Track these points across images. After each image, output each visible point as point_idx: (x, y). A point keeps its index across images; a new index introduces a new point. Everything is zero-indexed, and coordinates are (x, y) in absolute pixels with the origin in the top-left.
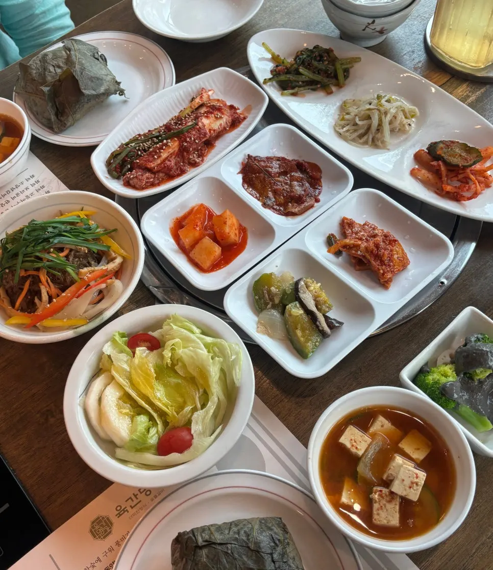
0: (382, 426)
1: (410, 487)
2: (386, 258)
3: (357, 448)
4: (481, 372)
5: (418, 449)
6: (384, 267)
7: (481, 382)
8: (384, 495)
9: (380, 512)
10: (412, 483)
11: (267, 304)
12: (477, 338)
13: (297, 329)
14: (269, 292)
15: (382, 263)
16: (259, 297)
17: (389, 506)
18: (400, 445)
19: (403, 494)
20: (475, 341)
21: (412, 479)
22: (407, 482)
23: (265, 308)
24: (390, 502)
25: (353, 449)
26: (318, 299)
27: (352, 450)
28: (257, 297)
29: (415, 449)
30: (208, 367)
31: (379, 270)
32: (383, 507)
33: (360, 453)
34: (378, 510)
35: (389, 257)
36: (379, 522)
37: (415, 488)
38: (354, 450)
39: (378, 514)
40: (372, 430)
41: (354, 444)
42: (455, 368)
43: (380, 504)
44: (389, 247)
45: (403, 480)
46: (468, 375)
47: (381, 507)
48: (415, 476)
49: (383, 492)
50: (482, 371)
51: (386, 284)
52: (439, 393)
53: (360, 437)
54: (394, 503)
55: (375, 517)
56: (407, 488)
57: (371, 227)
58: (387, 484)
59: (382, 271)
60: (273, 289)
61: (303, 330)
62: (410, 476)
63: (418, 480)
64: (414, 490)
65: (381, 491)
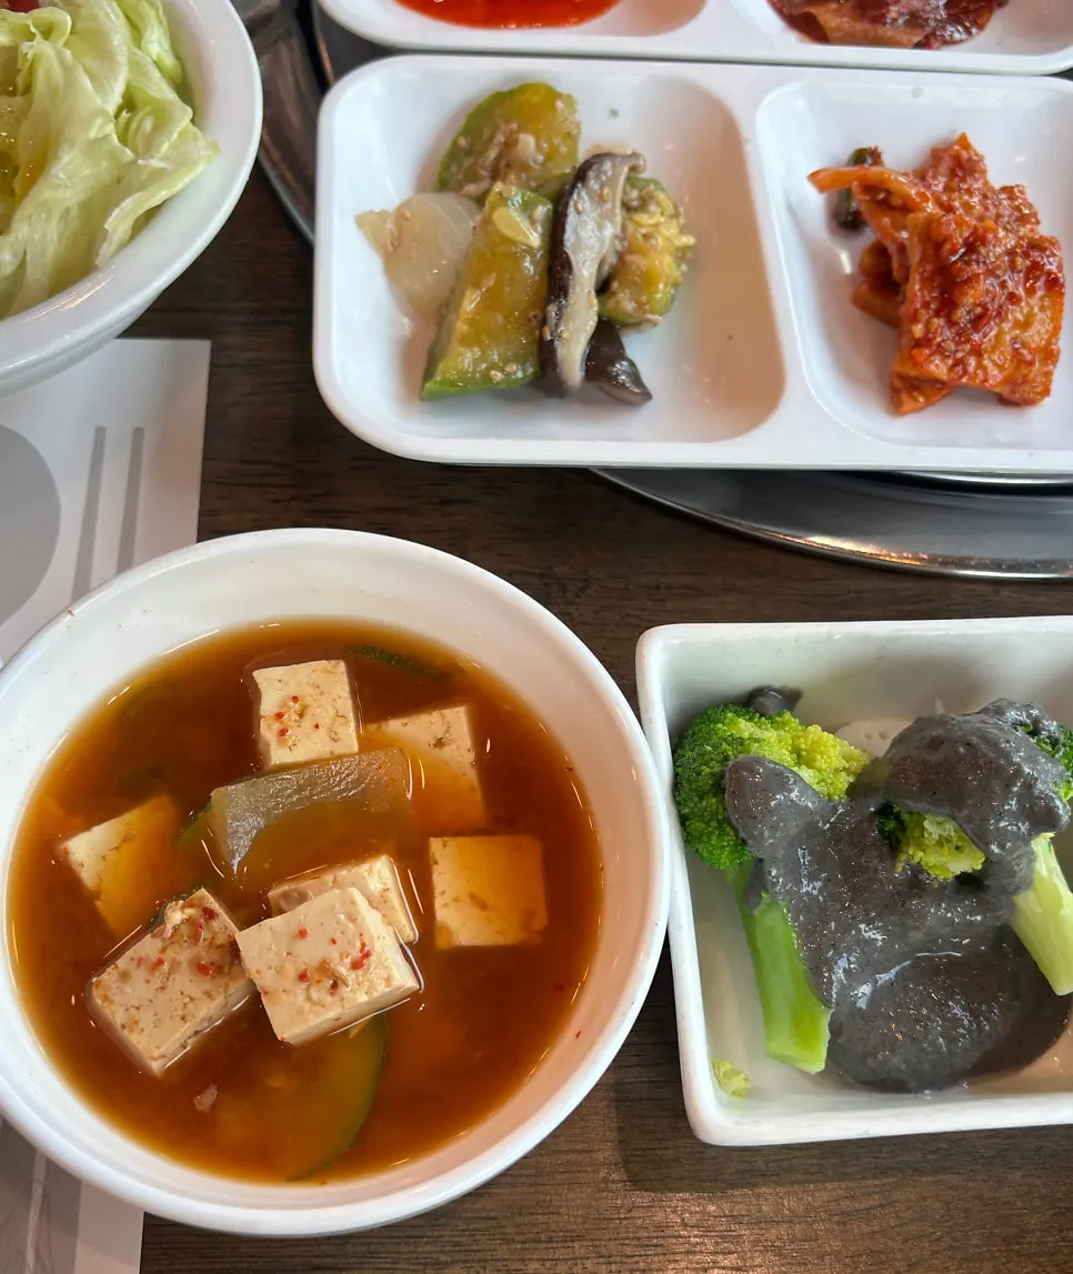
0: (439, 743)
1: (303, 977)
2: (969, 299)
3: (283, 732)
4: (942, 842)
5: (483, 906)
6: (938, 322)
7: (917, 882)
8: (204, 934)
9: (139, 975)
10: (324, 968)
11: (473, 177)
12: (1036, 722)
13: (477, 286)
14: (510, 144)
15: (947, 306)
16: (471, 145)
17: (186, 982)
18: (436, 844)
19: (265, 980)
20: (1016, 725)
21: (334, 954)
22: (310, 953)
23: (458, 188)
24: (201, 969)
25: (269, 727)
26: (629, 258)
27: (263, 724)
28: (463, 142)
29: (473, 897)
30: (66, 147)
31: (915, 319)
32: (166, 967)
33: (278, 755)
34: (140, 962)
35: (986, 309)
36: (99, 1001)
37: (314, 995)
38: (267, 731)
39: (125, 976)
40: (394, 726)
41: (293, 716)
42: (865, 767)
43: (163, 950)
44: (1015, 284)
45: (302, 934)
46: (891, 825)
47: (160, 962)
48: (356, 954)
49: (215, 924)
50: (949, 841)
51: (904, 397)
52: (713, 775)
53: (332, 712)
54: (207, 985)
55: (109, 977)
56: (292, 972)
57: (1018, 208)
58: (253, 909)
59: (918, 330)
60: (528, 142)
61: (490, 302)
62: (338, 936)
63: (350, 976)
64: (308, 998)
65: (210, 914)
